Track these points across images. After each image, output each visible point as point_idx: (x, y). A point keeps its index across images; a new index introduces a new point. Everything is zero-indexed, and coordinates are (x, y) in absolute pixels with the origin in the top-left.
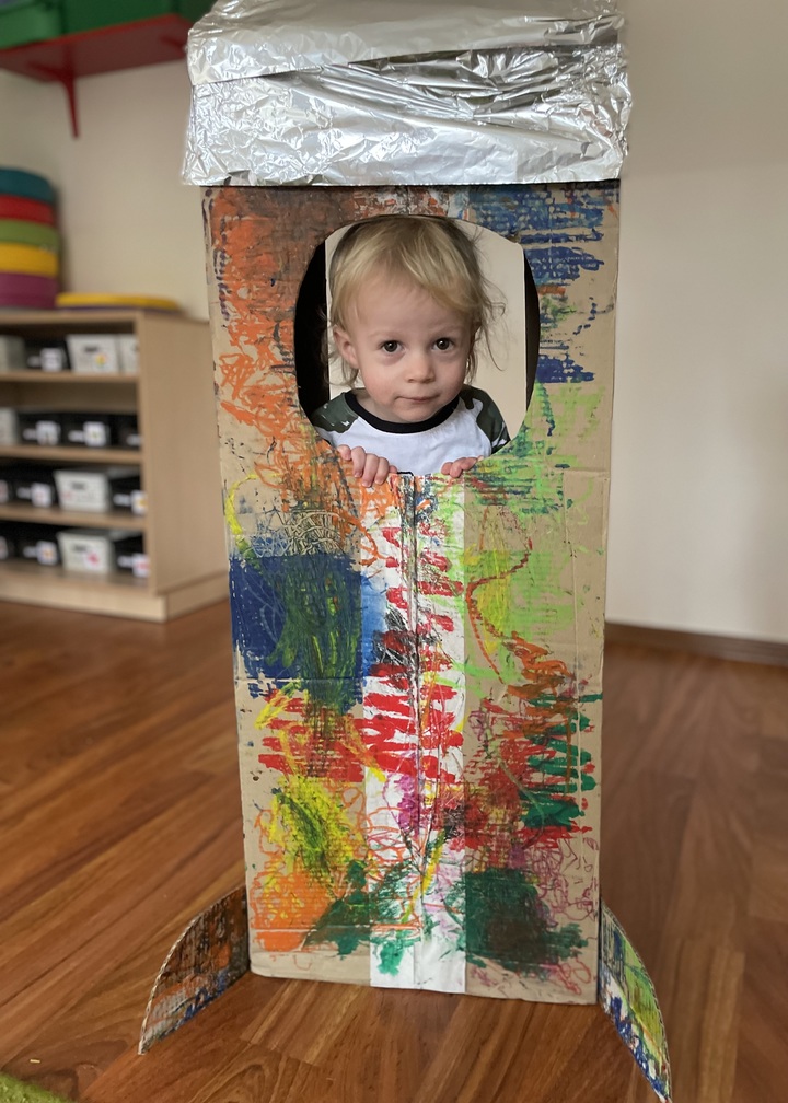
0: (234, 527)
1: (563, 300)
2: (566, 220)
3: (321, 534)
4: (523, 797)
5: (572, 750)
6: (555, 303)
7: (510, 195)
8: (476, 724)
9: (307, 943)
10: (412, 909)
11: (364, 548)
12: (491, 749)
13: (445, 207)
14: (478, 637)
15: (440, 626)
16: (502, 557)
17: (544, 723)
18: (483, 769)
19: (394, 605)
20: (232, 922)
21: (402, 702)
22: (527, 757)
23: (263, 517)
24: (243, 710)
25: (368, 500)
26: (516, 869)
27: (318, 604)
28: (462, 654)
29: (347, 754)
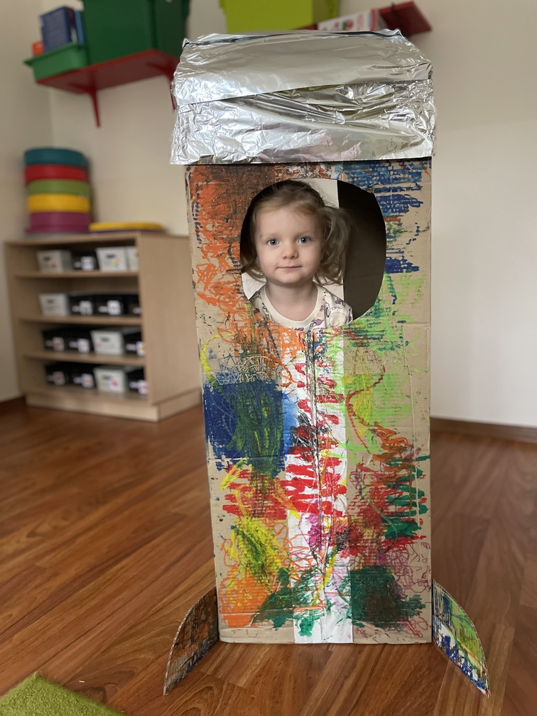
0: (206, 367)
1: (400, 225)
2: (401, 178)
3: (258, 369)
4: (384, 521)
5: (413, 490)
6: (395, 227)
7: (368, 166)
8: (354, 479)
9: (254, 621)
10: (318, 597)
11: (284, 377)
12: (363, 494)
13: (329, 173)
14: (354, 426)
15: (330, 422)
16: (368, 378)
17: (396, 475)
18: (359, 506)
19: (303, 410)
20: (209, 610)
21: (309, 469)
22: (386, 497)
23: (223, 360)
24: (213, 479)
25: (286, 347)
26: (381, 565)
27: (257, 411)
28: (345, 438)
29: (276, 502)
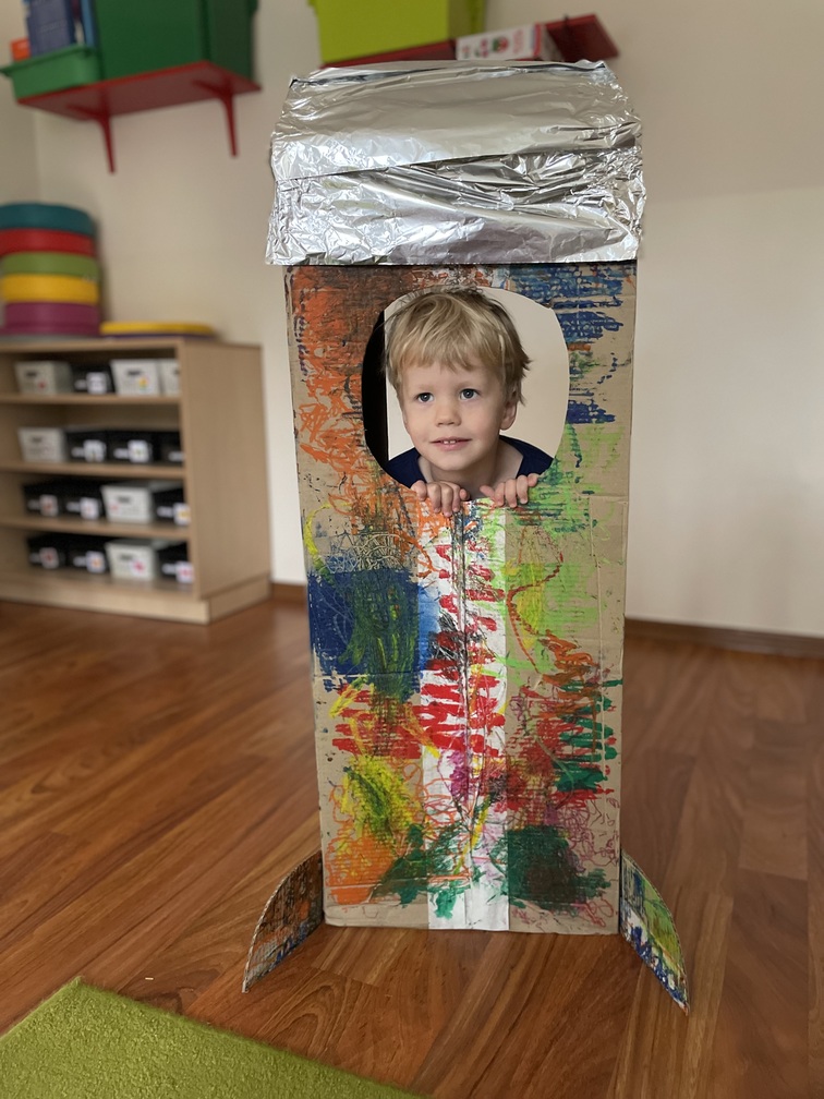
0: (312, 548)
1: (589, 355)
2: (591, 289)
4: (556, 766)
5: (597, 727)
6: (582, 357)
7: (546, 270)
8: (516, 707)
9: (374, 895)
10: (463, 862)
11: (421, 563)
12: (528, 728)
13: (489, 279)
14: (518, 635)
15: (485, 627)
16: (538, 569)
17: (574, 705)
18: (522, 744)
19: (446, 610)
20: (311, 881)
21: (453, 690)
22: (559, 733)
23: (336, 539)
24: (319, 703)
25: (424, 523)
26: (551, 826)
27: (382, 610)
28: (504, 650)
29: (407, 735)
